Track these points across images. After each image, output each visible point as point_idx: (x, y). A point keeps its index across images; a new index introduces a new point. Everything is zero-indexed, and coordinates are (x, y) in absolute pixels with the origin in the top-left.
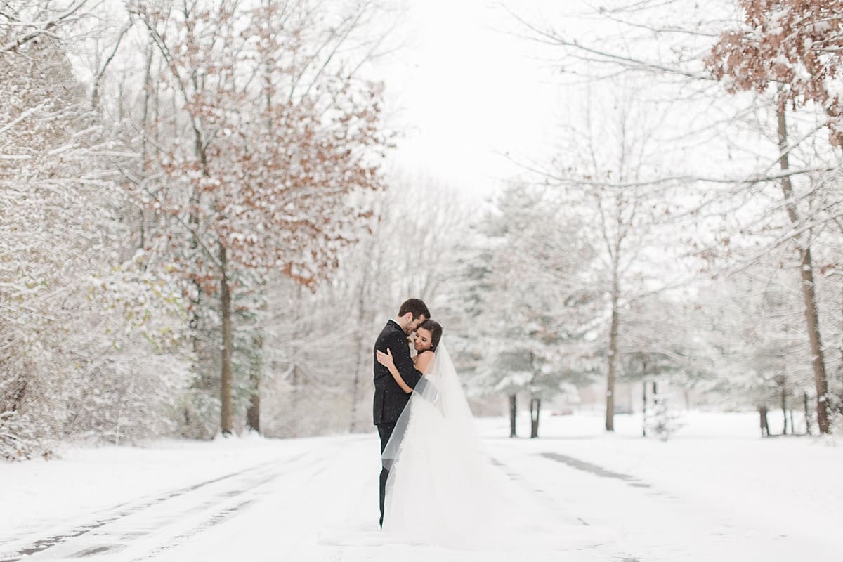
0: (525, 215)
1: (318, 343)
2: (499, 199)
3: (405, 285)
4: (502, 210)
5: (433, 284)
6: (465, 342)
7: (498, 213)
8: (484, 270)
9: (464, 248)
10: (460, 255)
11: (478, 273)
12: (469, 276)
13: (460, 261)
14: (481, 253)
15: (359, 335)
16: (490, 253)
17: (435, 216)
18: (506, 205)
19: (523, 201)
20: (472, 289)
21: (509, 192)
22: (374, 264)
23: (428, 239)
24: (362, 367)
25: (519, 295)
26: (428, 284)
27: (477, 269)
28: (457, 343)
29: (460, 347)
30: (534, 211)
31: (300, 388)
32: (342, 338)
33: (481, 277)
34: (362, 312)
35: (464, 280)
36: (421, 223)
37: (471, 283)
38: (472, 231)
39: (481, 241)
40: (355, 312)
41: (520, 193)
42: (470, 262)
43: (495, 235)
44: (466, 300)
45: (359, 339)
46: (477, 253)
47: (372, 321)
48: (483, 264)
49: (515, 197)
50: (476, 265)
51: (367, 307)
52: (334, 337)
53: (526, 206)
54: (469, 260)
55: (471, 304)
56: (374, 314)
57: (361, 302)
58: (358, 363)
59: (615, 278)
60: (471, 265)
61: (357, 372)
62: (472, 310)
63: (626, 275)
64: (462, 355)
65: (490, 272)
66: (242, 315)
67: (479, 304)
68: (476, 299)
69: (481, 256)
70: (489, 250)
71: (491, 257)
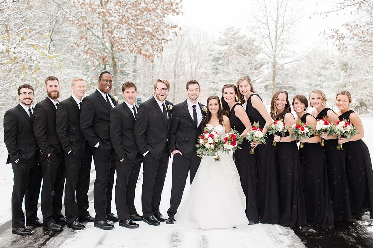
0: (234, 38)
2: (224, 32)
3: (190, 66)
4: (225, 36)
5: (200, 65)
6: (212, 84)
7: (223, 37)
8: (219, 58)
9: (212, 50)
10: (209, 53)
12: (213, 61)
13: (210, 55)
15: (174, 83)
16: (221, 52)
17: (200, 41)
18: (227, 34)
19: (232, 33)
20: (214, 65)
21: (228, 29)
22: (179, 58)
23: (198, 48)
25: (234, 66)
26: (198, 65)
27: (216, 58)
28: (209, 85)
29: (210, 86)
30: (237, 36)
33: (218, 61)
34: (175, 75)
35: (212, 62)
36: (195, 43)
37: (214, 63)
38: (215, 45)
39: (217, 48)
40: (173, 76)
41: (232, 29)
42: (214, 55)
43: (223, 45)
44: (212, 70)
45: (174, 84)
46: (216, 52)
47: (179, 78)
48: (219, 56)
49: (230, 31)
50: (216, 56)
53: (234, 34)
54: (214, 54)
55: (214, 71)
56: (180, 76)
57: (175, 71)
58: (174, 93)
59: (275, 57)
60: (214, 56)
61: (174, 96)
62: (215, 73)
63: (278, 56)
64: (211, 89)
65: (221, 59)
66: (124, 74)
67: (217, 71)
68: (216, 69)
69: (218, 53)
70: (220, 51)
71: (221, 53)
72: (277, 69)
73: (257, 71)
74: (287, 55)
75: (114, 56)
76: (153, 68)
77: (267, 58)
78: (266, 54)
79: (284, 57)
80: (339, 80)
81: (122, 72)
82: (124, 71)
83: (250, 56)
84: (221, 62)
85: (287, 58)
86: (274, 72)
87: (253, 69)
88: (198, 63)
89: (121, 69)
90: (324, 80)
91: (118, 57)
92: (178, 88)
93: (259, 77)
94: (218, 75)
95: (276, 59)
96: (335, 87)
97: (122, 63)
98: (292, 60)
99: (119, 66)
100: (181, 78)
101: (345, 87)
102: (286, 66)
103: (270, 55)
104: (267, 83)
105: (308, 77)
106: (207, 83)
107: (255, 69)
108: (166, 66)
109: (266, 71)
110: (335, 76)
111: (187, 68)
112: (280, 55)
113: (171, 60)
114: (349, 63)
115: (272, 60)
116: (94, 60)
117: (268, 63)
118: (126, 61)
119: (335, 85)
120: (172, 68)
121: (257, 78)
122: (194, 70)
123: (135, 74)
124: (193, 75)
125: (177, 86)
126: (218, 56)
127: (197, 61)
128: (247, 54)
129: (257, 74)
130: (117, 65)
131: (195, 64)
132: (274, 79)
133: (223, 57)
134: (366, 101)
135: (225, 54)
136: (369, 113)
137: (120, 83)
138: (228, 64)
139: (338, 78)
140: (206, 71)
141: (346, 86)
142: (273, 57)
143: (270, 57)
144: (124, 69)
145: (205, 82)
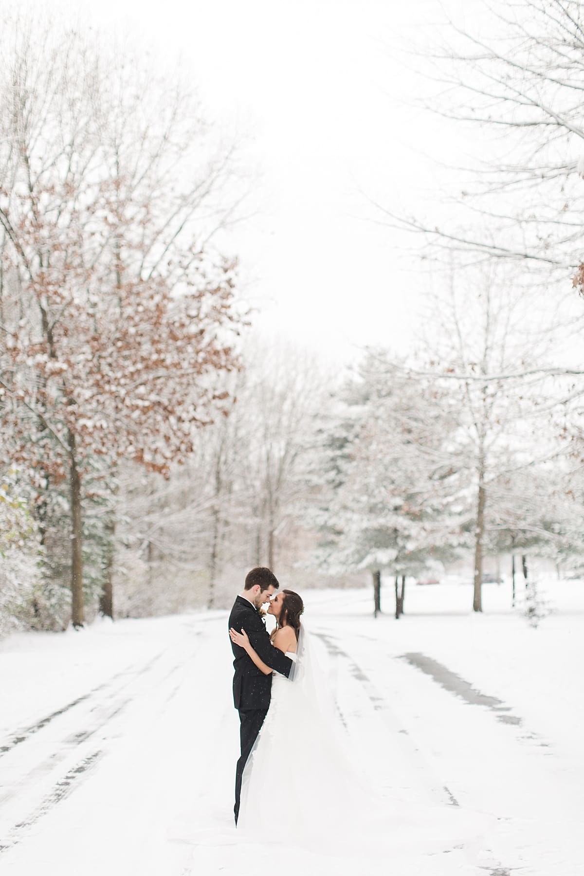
1: (173, 518)
2: (361, 366)
3: (264, 454)
4: (363, 377)
6: (326, 515)
7: (359, 380)
8: (346, 440)
9: (325, 418)
10: (319, 424)
11: (338, 443)
12: (330, 446)
13: (321, 431)
14: (343, 422)
15: (217, 508)
16: (351, 422)
18: (368, 371)
19: (384, 367)
20: (332, 459)
21: (372, 358)
24: (219, 540)
26: (286, 453)
27: (338, 439)
28: (318, 516)
29: (320, 519)
30: (396, 377)
31: (155, 564)
32: (198, 512)
33: (341, 447)
34: (219, 481)
35: (325, 450)
37: (330, 453)
38: (334, 400)
39: (341, 410)
41: (382, 358)
42: (331, 432)
43: (356, 403)
44: (327, 471)
45: (216, 513)
46: (338, 422)
49: (376, 363)
50: (337, 435)
51: (224, 477)
52: (190, 512)
53: (388, 372)
54: (329, 429)
55: (332, 474)
58: (216, 537)
60: (332, 436)
61: (215, 546)
62: (333, 481)
64: (323, 528)
65: (352, 442)
67: (341, 476)
68: (338, 469)
69: (342, 426)
70: (350, 419)
71: (352, 426)
84: (350, 450)
88: (287, 447)
92: (227, 523)
122: (275, 471)
124: (273, 482)
125: (222, 515)
126: (343, 434)
133: (356, 436)
135: (363, 427)
145: (306, 508)
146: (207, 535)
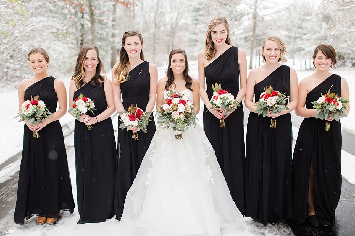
3: (171, 16)
6: (192, 35)
8: (199, 9)
9: (192, 1)
10: (190, 3)
11: (197, 10)
12: (194, 11)
13: (191, 5)
15: (155, 34)
16: (201, 2)
20: (195, 16)
26: (178, 16)
29: (190, 37)
32: (149, 35)
33: (198, 11)
34: (156, 25)
35: (192, 13)
37: (194, 14)
40: (154, 26)
44: (192, 20)
50: (196, 7)
51: (157, 24)
54: (194, 5)
55: (194, 22)
56: (159, 27)
57: (155, 23)
58: (155, 44)
59: (256, 8)
61: (154, 46)
63: (260, 7)
64: (191, 40)
65: (202, 10)
66: (102, 23)
67: (198, 22)
68: (196, 20)
69: (198, 4)
71: (202, 4)
72: (258, 21)
73: (237, 22)
74: (269, 6)
75: (92, 4)
76: (134, 17)
77: (248, 8)
78: (248, 5)
79: (265, 8)
80: (320, 33)
81: (100, 22)
82: (102, 20)
83: (230, 6)
84: (201, 12)
85: (268, 9)
86: (255, 23)
87: (234, 20)
88: (179, 14)
89: (99, 18)
90: (304, 32)
91: (95, 5)
92: (158, 39)
93: (239, 28)
94: (198, 26)
95: (258, 10)
96: (315, 39)
97: (100, 11)
98: (273, 12)
99: (97, 15)
100: (162, 28)
101: (326, 40)
102: (267, 18)
103: (251, 6)
104: (247, 35)
105: (288, 29)
106: (187, 34)
107: (236, 20)
108: (147, 16)
109: (247, 22)
110: (317, 29)
111: (168, 19)
112: (261, 6)
113: (152, 10)
114: (331, 15)
115: (253, 11)
116: (69, 8)
117: (248, 14)
118: (105, 9)
119: (316, 37)
120: (152, 18)
121: (236, 29)
122: (174, 21)
123: (114, 23)
124: (174, 26)
125: (157, 36)
126: (198, 6)
127: (177, 11)
128: (227, 4)
129: (238, 25)
130: (94, 14)
131: (175, 15)
132: (254, 31)
133: (203, 7)
134: (344, 54)
135: (206, 4)
136: (347, 66)
137: (98, 33)
138: (208, 15)
139: (320, 30)
140: (187, 22)
141: (327, 38)
142: (254, 8)
143: (251, 8)
144: (102, 18)
145: (185, 33)
146: (152, 42)
